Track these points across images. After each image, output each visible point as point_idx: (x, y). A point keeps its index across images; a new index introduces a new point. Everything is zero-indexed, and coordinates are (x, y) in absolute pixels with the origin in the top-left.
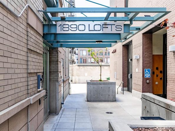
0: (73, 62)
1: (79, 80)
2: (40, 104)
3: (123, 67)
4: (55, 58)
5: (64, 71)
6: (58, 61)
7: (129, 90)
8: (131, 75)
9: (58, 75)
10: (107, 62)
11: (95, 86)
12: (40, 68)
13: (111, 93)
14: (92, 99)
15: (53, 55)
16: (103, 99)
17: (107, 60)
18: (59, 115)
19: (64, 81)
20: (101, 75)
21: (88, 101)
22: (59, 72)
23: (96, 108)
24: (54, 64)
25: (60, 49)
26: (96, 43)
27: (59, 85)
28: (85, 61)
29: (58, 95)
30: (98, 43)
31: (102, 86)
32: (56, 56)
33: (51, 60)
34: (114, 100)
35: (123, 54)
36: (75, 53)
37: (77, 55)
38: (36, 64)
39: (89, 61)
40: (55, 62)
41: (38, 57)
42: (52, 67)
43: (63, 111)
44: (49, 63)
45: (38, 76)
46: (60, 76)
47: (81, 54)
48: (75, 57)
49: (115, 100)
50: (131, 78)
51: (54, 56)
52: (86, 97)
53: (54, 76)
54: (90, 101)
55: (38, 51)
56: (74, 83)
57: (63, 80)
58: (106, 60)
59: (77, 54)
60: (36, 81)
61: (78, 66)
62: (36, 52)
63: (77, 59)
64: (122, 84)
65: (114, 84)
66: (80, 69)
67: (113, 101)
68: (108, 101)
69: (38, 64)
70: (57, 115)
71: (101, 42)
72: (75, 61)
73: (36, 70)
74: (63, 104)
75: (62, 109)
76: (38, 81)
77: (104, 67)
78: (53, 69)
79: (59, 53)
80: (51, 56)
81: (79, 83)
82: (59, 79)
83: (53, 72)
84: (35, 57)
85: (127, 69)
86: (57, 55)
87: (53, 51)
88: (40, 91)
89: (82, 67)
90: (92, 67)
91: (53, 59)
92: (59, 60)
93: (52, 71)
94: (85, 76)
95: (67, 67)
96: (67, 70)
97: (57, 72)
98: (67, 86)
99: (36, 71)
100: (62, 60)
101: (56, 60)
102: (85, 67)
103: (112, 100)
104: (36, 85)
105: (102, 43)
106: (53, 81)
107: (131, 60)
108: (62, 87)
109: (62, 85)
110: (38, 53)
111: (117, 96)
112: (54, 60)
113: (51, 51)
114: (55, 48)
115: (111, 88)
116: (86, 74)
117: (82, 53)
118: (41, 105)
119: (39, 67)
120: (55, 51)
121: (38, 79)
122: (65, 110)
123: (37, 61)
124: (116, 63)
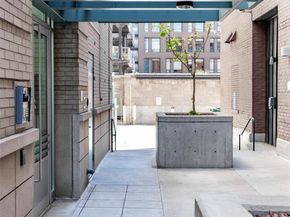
0: (124, 68)
1: (140, 115)
2: (22, 164)
3: (253, 80)
4: (70, 51)
5: (96, 86)
6: (77, 58)
7: (270, 140)
8: (276, 99)
9: (78, 95)
10: (215, 70)
11: (179, 128)
12: (22, 67)
13: (219, 146)
14: (170, 162)
15: (65, 41)
16: (200, 162)
17: (215, 65)
18: (81, 202)
19: (95, 114)
20: (194, 99)
21: (159, 167)
22: (80, 88)
23: (179, 184)
24: (67, 65)
25: (83, 26)
26: (178, 8)
27: (81, 122)
28: (156, 67)
29: (78, 147)
30: (183, 9)
31: (198, 126)
32: (73, 46)
33: (60, 56)
34: (228, 164)
35: (254, 45)
36: (131, 45)
37: (136, 52)
38: (10, 56)
39: (168, 68)
40: (70, 60)
41: (18, 40)
42: (63, 74)
43: (92, 191)
44: (55, 62)
45: (18, 90)
46: (82, 97)
47: (147, 47)
48: (130, 56)
49: (230, 165)
50: (276, 107)
51: (67, 45)
52: (154, 156)
53: (67, 97)
54: (165, 168)
55: (18, 23)
56: (127, 124)
57: (94, 111)
58: (212, 64)
59: (137, 49)
60: (12, 103)
61: (138, 78)
62: (13, 25)
63: (137, 63)
64: (251, 124)
65: (229, 121)
66: (144, 86)
67: (225, 167)
68: (212, 167)
69: (18, 58)
70: (76, 200)
71: (191, 4)
72: (130, 65)
73: (12, 72)
74: (92, 173)
75: (89, 185)
76: (16, 102)
77: (207, 81)
78: (64, 79)
79: (81, 37)
80: (58, 46)
81: (141, 124)
82: (80, 107)
83: (63, 88)
84: (9, 36)
85: (264, 84)
86: (74, 41)
87: (65, 31)
88: (22, 130)
89: (148, 81)
90: (173, 82)
91: (65, 52)
92: (80, 56)
93: (63, 84)
94: (155, 105)
95: (105, 76)
96: (105, 86)
97: (74, 86)
98: (105, 128)
99: (10, 75)
100: (91, 57)
101: (71, 55)
102: (156, 81)
103: (223, 165)
104: (11, 112)
105: (191, 8)
106: (63, 111)
107: (276, 60)
108: (91, 130)
109: (91, 124)
110: (17, 27)
111: (236, 154)
112: (67, 55)
113: (60, 31)
114: (70, 23)
115: (219, 133)
116: (159, 101)
117: (150, 46)
118: (24, 166)
119: (20, 65)
120: (70, 31)
121: (16, 98)
122: (97, 189)
123: (14, 48)
124: (235, 70)
